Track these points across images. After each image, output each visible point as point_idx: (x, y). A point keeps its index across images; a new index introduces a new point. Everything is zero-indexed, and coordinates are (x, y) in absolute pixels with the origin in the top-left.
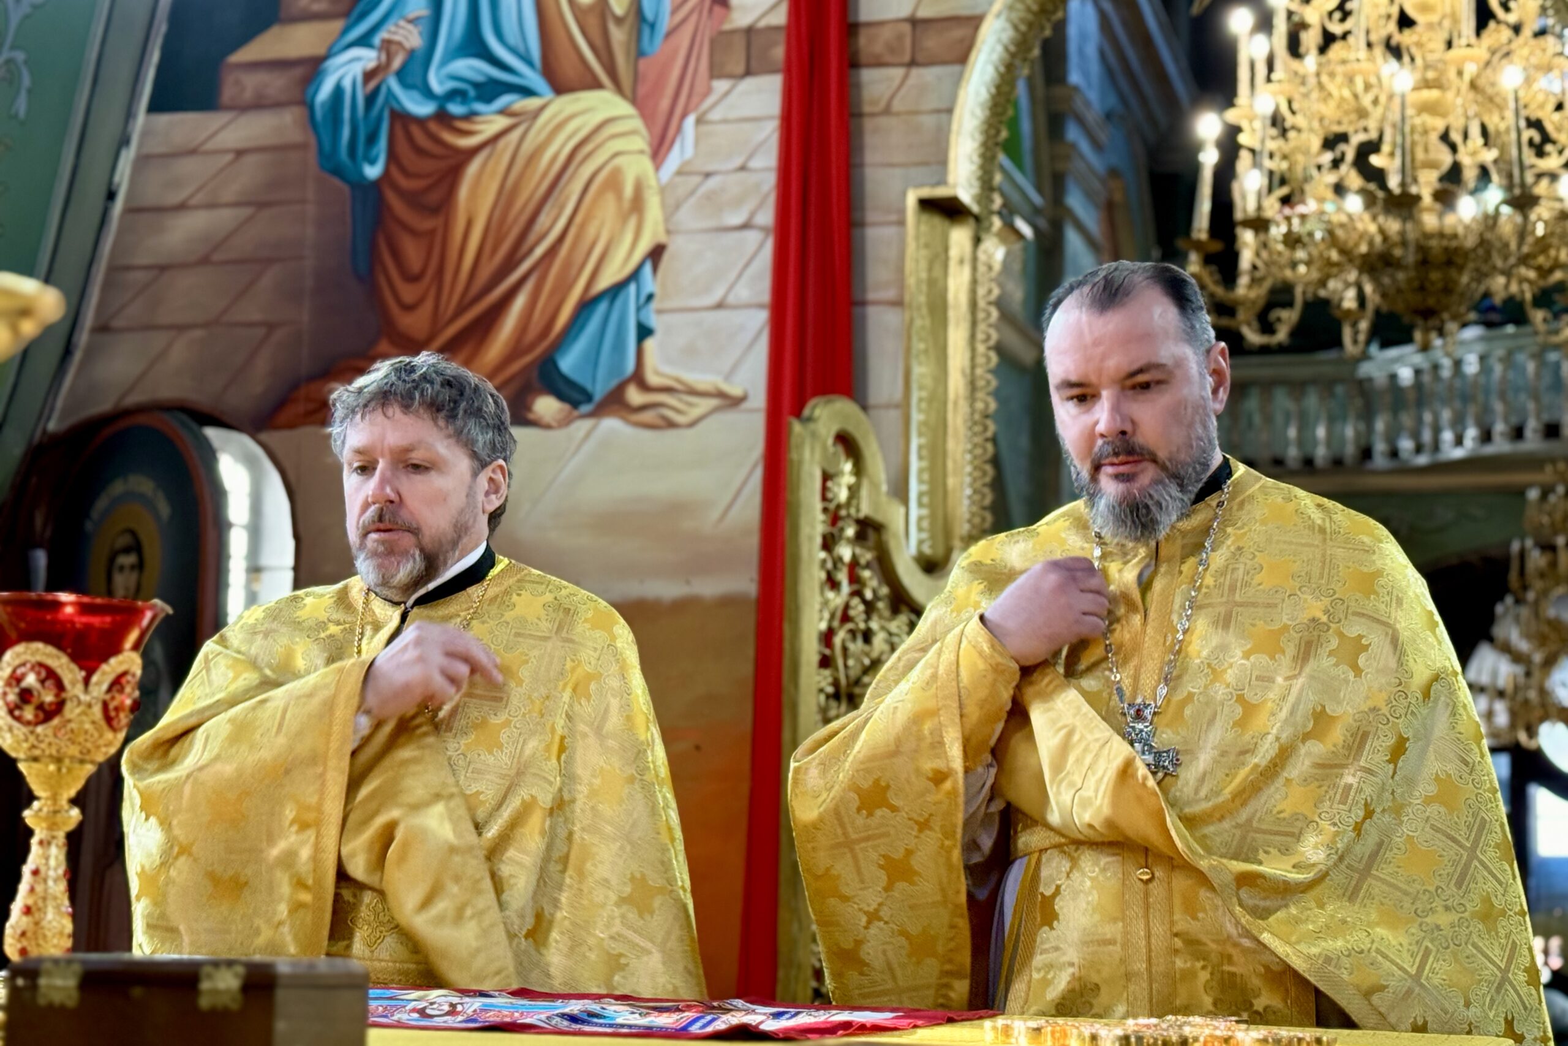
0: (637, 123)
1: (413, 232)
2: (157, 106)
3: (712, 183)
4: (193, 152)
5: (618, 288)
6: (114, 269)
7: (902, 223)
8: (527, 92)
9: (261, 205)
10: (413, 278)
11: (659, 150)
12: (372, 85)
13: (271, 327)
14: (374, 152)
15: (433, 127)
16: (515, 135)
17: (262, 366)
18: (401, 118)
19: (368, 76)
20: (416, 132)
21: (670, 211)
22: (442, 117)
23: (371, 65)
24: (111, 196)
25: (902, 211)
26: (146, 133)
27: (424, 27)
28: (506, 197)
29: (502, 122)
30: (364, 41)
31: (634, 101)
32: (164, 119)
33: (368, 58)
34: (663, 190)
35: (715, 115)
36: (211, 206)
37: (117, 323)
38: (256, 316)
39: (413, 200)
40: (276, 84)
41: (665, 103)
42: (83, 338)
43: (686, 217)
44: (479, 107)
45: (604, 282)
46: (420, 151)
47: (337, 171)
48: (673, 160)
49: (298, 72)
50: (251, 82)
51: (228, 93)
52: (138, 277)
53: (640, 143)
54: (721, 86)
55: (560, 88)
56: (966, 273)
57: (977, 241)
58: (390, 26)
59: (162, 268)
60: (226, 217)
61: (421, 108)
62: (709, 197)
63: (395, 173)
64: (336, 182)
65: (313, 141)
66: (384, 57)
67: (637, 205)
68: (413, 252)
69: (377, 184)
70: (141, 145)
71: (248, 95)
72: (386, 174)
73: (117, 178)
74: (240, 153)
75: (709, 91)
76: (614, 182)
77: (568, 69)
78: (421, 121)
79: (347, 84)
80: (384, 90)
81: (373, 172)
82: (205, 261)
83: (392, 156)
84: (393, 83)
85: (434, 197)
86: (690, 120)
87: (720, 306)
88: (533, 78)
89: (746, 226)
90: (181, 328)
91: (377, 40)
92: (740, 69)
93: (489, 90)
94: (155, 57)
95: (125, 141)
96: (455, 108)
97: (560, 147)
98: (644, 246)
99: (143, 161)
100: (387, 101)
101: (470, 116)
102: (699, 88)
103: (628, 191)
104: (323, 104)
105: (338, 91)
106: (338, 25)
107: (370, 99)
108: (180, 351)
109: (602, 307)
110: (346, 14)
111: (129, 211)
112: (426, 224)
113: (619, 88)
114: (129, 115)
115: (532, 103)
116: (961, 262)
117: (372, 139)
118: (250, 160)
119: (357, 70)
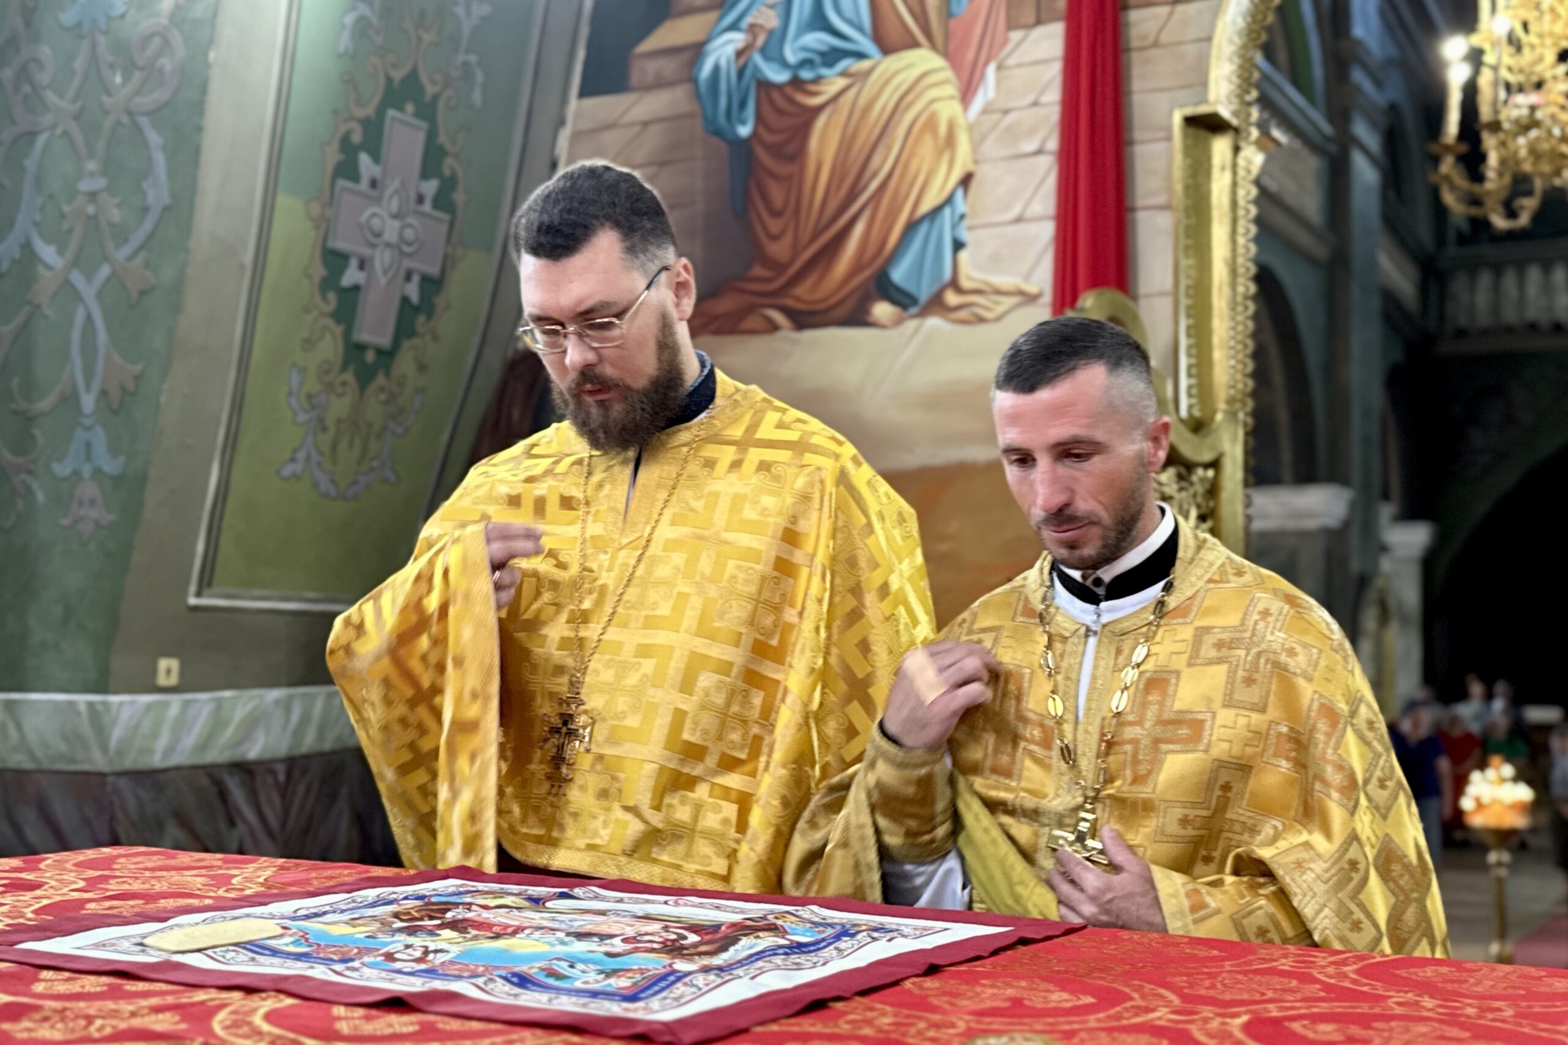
0: (948, 74)
2: (584, 93)
3: (1011, 118)
5: (936, 211)
8: (860, 56)
10: (777, 214)
11: (966, 95)
12: (742, 61)
14: (745, 114)
15: (789, 90)
16: (851, 93)
18: (764, 86)
19: (739, 54)
20: (776, 96)
22: (796, 83)
23: (741, 45)
26: (577, 115)
27: (780, 10)
28: (847, 144)
29: (841, 82)
30: (734, 27)
31: (946, 55)
32: (591, 102)
33: (737, 39)
34: (971, 128)
35: (1011, 61)
39: (776, 151)
40: (669, 67)
41: (970, 55)
43: (990, 149)
44: (824, 71)
45: (926, 207)
46: (781, 112)
47: (718, 133)
48: (978, 103)
49: (686, 56)
50: (652, 67)
51: (635, 78)
53: (951, 89)
54: (1016, 35)
55: (887, 49)
56: (1227, 178)
58: (754, 12)
61: (778, 76)
62: (1009, 129)
63: (762, 131)
65: (698, 108)
66: (750, 39)
67: (950, 141)
68: (776, 193)
69: (748, 141)
70: (575, 124)
71: (650, 78)
72: (755, 132)
73: (557, 152)
74: (646, 124)
75: (1006, 41)
76: (931, 124)
77: (892, 32)
78: (779, 87)
79: (723, 63)
80: (750, 65)
81: (744, 131)
83: (759, 117)
84: (758, 59)
85: (791, 148)
86: (991, 70)
88: (866, 44)
91: (744, 24)
92: (1031, 20)
93: (831, 57)
94: (581, 54)
95: (562, 122)
96: (806, 74)
97: (887, 99)
98: (956, 175)
99: (577, 136)
100: (753, 73)
101: (817, 80)
102: (999, 38)
103: (943, 130)
104: (705, 80)
105: (716, 69)
107: (741, 72)
109: (923, 228)
110: (720, 6)
112: (784, 170)
113: (933, 46)
114: (564, 101)
115: (865, 64)
117: (743, 105)
118: (654, 129)
119: (730, 50)
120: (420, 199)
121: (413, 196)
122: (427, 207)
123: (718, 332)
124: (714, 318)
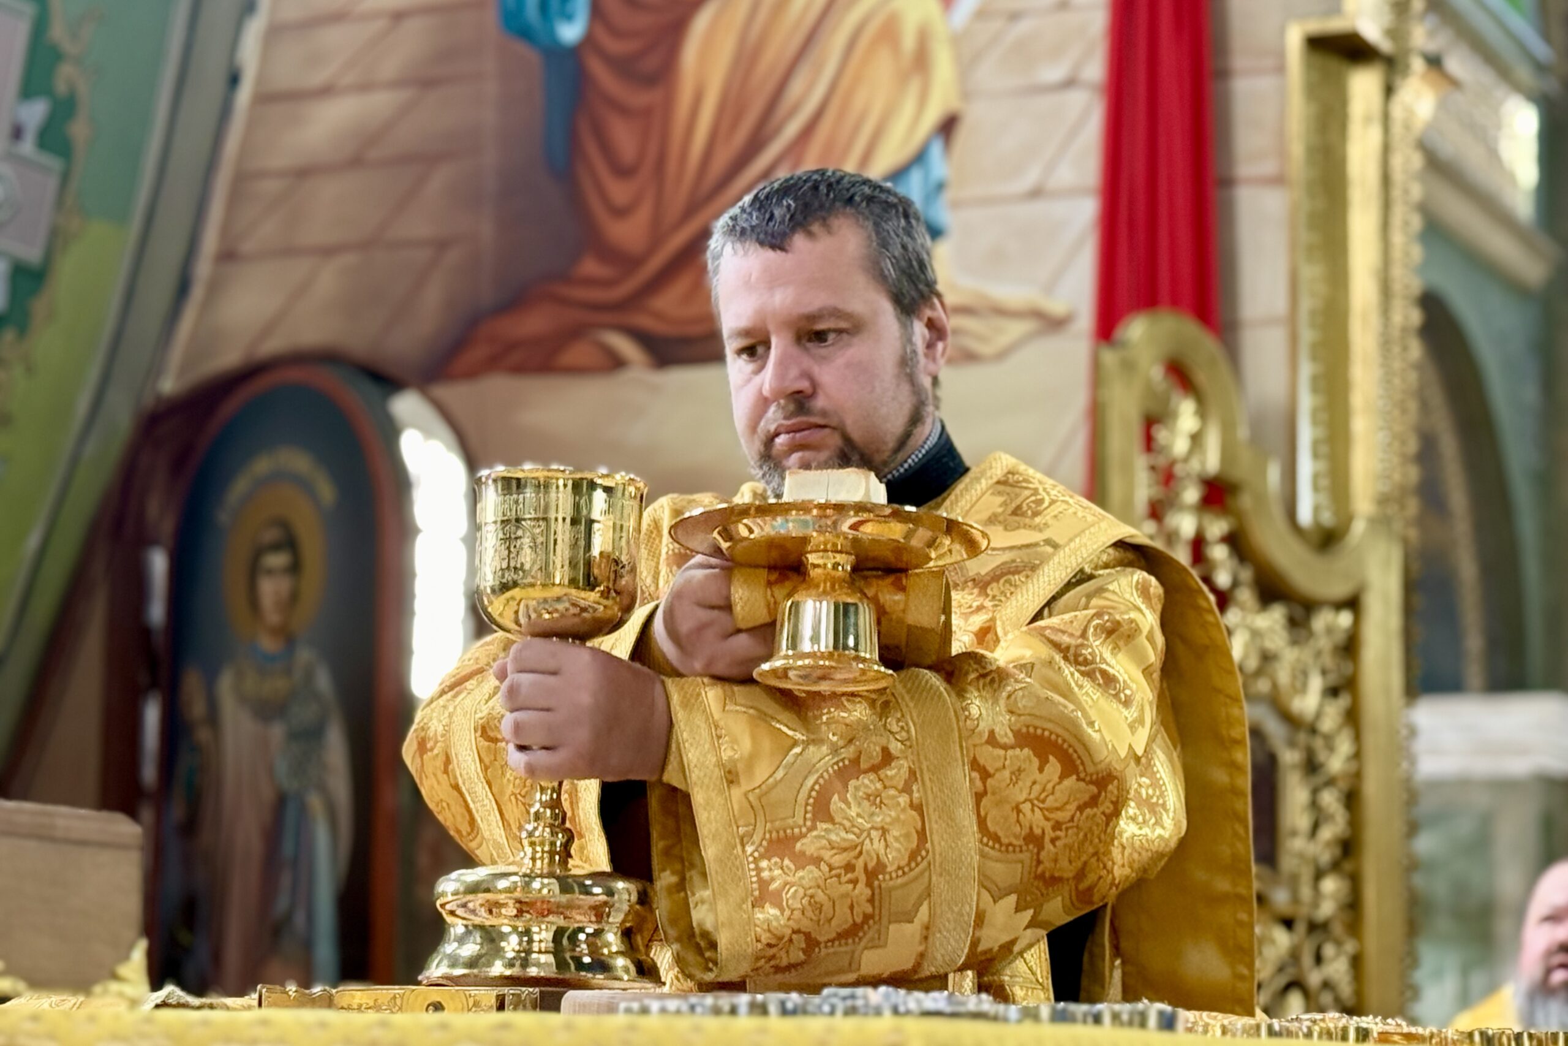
1: (623, 111)
3: (1023, 27)
4: (338, 17)
5: (898, 174)
6: (243, 178)
7: (1281, 69)
9: (425, 85)
10: (623, 172)
13: (442, 245)
14: (572, 4)
17: (433, 296)
21: (966, 67)
24: (234, 80)
25: (1280, 54)
28: (746, 59)
34: (957, 41)
36: (365, 87)
37: (248, 246)
38: (422, 232)
39: (624, 67)
42: (203, 269)
43: (987, 75)
45: (880, 167)
47: (525, 33)
52: (273, 185)
56: (1374, 135)
57: (1389, 91)
59: (304, 173)
60: (383, 101)
62: (1018, 47)
63: (601, 32)
67: (921, 61)
68: (625, 138)
69: (576, 49)
70: (271, 11)
72: (589, 35)
73: (240, 57)
74: (398, 16)
76: (889, 32)
81: (571, 32)
82: (356, 162)
83: (595, 11)
85: (651, 63)
87: (1036, 193)
89: (1069, 83)
90: (328, 252)
98: (932, 116)
99: (275, 32)
103: (909, 42)
108: (328, 282)
112: (639, 99)
116: (1367, 120)
118: (413, 27)
120: (17, 133)
122: (28, 145)
123: (520, 369)
124: (512, 346)
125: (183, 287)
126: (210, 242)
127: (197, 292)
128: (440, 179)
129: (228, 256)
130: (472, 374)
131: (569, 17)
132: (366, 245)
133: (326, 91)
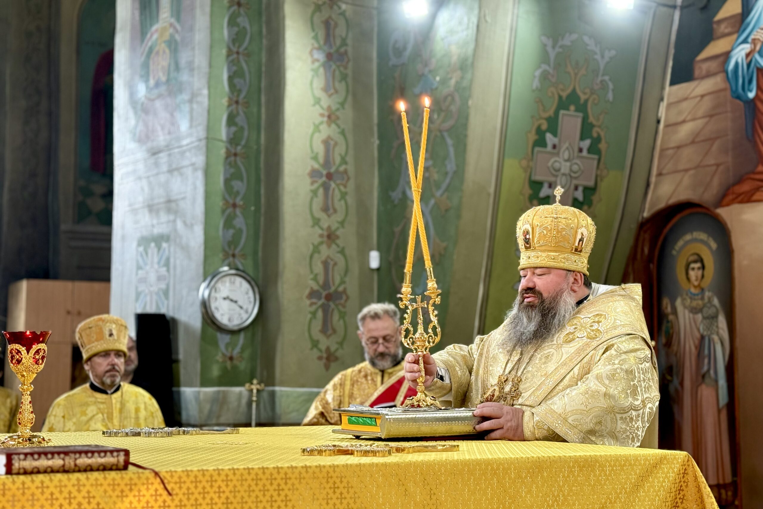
2: (673, 83)
4: (686, 99)
6: (662, 150)
9: (711, 116)
12: (749, 59)
13: (718, 165)
14: (751, 86)
17: (716, 182)
18: (761, 70)
19: (748, 55)
23: (748, 50)
24: (658, 122)
26: (669, 94)
30: (745, 41)
32: (676, 87)
33: (747, 48)
36: (694, 119)
37: (664, 171)
38: (712, 162)
40: (713, 66)
42: (653, 179)
47: (738, 97)
49: (721, 59)
50: (705, 67)
51: (697, 73)
52: (670, 152)
58: (755, 32)
59: (679, 147)
60: (700, 123)
63: (760, 94)
64: (738, 101)
65: (728, 86)
66: (753, 46)
69: (753, 100)
70: (668, 99)
71: (704, 72)
72: (757, 95)
73: (660, 115)
74: (702, 96)
79: (740, 61)
80: (754, 60)
81: (751, 95)
82: (693, 142)
83: (759, 87)
84: (757, 56)
90: (686, 170)
91: (750, 40)
94: (671, 64)
95: (662, 99)
99: (669, 105)
100: (755, 65)
104: (731, 71)
105: (736, 64)
106: (735, 36)
107: (749, 65)
108: (687, 180)
110: (738, 31)
111: (667, 126)
114: (663, 88)
117: (750, 82)
118: (706, 98)
119: (743, 54)
120: (581, 150)
121: (576, 149)
122: (585, 153)
123: (741, 202)
124: (740, 195)
125: (648, 185)
126: (654, 171)
127: (652, 187)
128: (716, 145)
129: (660, 174)
130: (728, 205)
131: (751, 91)
132: (696, 168)
133: (684, 122)
